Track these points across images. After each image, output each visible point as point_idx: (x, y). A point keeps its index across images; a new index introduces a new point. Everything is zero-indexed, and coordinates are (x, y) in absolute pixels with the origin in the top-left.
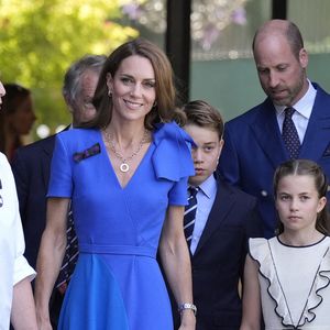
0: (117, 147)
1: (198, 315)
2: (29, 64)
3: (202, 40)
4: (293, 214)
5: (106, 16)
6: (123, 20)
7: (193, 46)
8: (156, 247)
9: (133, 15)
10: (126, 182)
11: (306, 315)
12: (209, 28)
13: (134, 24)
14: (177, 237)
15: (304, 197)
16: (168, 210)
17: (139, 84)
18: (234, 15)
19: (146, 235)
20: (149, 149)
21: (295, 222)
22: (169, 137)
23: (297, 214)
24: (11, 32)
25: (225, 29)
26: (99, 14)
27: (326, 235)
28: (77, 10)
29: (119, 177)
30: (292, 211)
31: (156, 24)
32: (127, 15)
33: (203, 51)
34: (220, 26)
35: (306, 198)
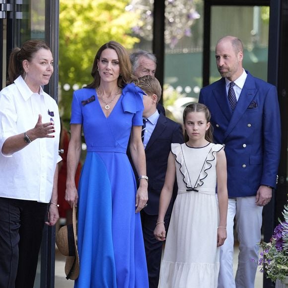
0: (104, 97)
1: (149, 182)
2: (87, 55)
3: (170, 44)
4: (195, 132)
5: (124, 32)
6: (132, 34)
7: (166, 47)
8: (126, 147)
9: (137, 32)
10: (109, 115)
11: (198, 182)
12: (173, 38)
13: (138, 36)
14: (138, 142)
15: (200, 123)
16: (132, 129)
17: (110, 63)
18: (185, 32)
19: (120, 142)
20: (120, 97)
21: (196, 136)
22: (130, 91)
23: (197, 132)
24: (79, 40)
25: (181, 38)
26: (121, 31)
27: (210, 142)
28: (110, 30)
29: (105, 112)
30: (194, 130)
31: (148, 36)
32: (134, 32)
33: (171, 49)
34: (179, 37)
35: (201, 123)
